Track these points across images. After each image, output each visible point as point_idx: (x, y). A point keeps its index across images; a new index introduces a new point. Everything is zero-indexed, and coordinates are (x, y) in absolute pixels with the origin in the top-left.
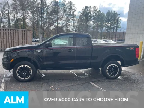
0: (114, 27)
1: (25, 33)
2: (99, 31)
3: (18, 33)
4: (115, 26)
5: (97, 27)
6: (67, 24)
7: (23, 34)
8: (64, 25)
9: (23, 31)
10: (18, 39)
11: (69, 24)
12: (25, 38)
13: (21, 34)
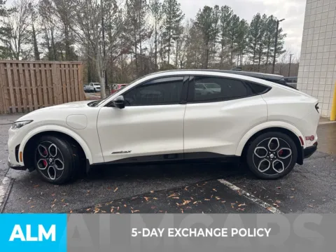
0: (268, 52)
1: (67, 72)
2: (234, 61)
3: (51, 70)
4: (272, 50)
5: (230, 54)
6: (161, 49)
7: (63, 72)
8: (156, 52)
9: (62, 66)
10: (52, 84)
11: (167, 48)
12: (68, 81)
13: (59, 73)
